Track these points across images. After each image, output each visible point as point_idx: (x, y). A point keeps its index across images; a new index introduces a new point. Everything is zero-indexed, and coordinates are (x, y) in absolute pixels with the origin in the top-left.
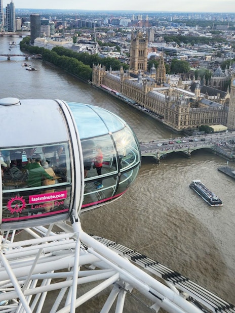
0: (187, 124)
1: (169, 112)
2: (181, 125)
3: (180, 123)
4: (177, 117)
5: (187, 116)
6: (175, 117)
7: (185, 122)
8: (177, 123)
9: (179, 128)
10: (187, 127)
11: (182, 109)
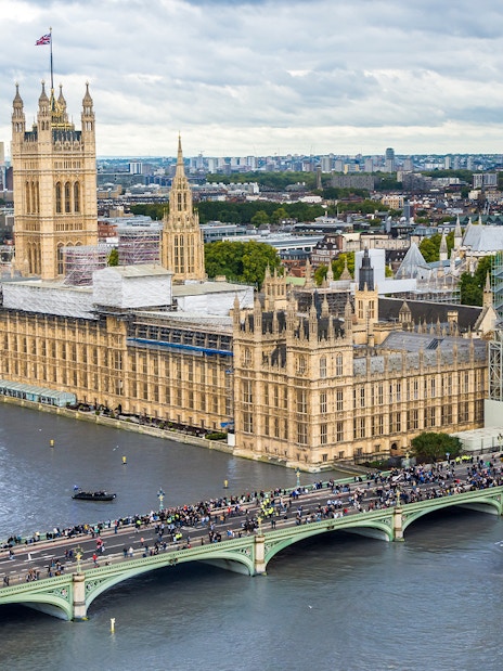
0: (348, 436)
1: (259, 390)
2: (324, 439)
3: (316, 431)
4: (302, 406)
5: (348, 394)
6: (291, 407)
7: (340, 426)
8: (303, 438)
9: (316, 456)
10: (349, 452)
11: (323, 361)
